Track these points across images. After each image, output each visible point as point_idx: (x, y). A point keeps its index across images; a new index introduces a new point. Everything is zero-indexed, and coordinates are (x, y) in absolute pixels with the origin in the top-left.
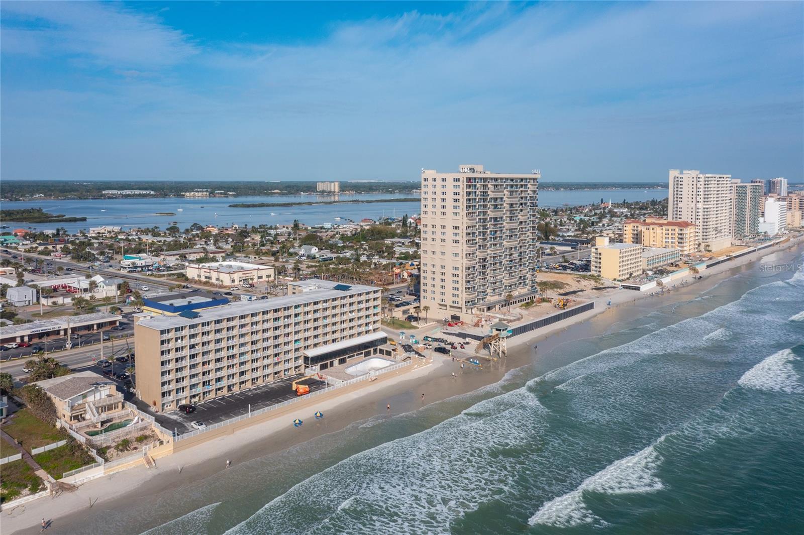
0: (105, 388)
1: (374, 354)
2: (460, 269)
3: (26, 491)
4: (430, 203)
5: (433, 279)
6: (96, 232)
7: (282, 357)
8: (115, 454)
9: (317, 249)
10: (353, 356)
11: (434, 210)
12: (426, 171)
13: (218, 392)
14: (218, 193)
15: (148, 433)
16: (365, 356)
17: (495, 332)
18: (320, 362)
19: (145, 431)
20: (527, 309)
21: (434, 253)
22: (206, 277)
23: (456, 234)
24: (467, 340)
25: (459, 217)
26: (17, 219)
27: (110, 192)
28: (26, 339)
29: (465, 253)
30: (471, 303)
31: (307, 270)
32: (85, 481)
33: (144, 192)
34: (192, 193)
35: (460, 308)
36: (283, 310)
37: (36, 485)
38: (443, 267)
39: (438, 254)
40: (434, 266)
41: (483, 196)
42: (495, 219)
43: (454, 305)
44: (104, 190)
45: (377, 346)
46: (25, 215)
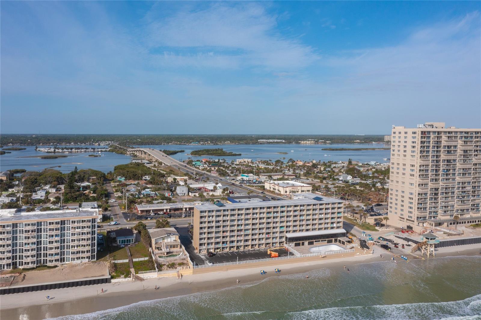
0: (173, 236)
1: (335, 242)
2: (414, 194)
3: (123, 276)
4: (396, 148)
5: (397, 200)
6: (239, 161)
7: (271, 235)
8: (166, 269)
9: (351, 177)
10: (319, 241)
11: (399, 153)
12: (396, 127)
13: (232, 249)
14: (321, 142)
15: (185, 262)
16: (328, 243)
17: (425, 240)
18: (295, 241)
19: (184, 261)
20: (474, 228)
21: (397, 182)
22: (274, 189)
23: (412, 170)
24: (410, 243)
25: (415, 158)
26: (211, 154)
27: (262, 140)
28: (168, 211)
29: (418, 183)
30: (422, 219)
31: (334, 189)
32: (148, 278)
33: (279, 141)
34: (305, 142)
35: (413, 221)
36: (273, 207)
37: (128, 275)
38: (403, 192)
39: (400, 183)
40: (397, 191)
41: (437, 144)
42: (448, 161)
43: (409, 219)
44: (259, 139)
45: (337, 237)
46: (214, 152)
